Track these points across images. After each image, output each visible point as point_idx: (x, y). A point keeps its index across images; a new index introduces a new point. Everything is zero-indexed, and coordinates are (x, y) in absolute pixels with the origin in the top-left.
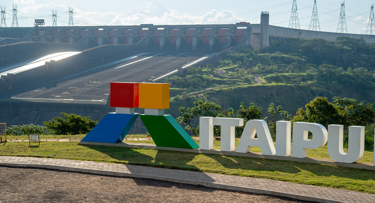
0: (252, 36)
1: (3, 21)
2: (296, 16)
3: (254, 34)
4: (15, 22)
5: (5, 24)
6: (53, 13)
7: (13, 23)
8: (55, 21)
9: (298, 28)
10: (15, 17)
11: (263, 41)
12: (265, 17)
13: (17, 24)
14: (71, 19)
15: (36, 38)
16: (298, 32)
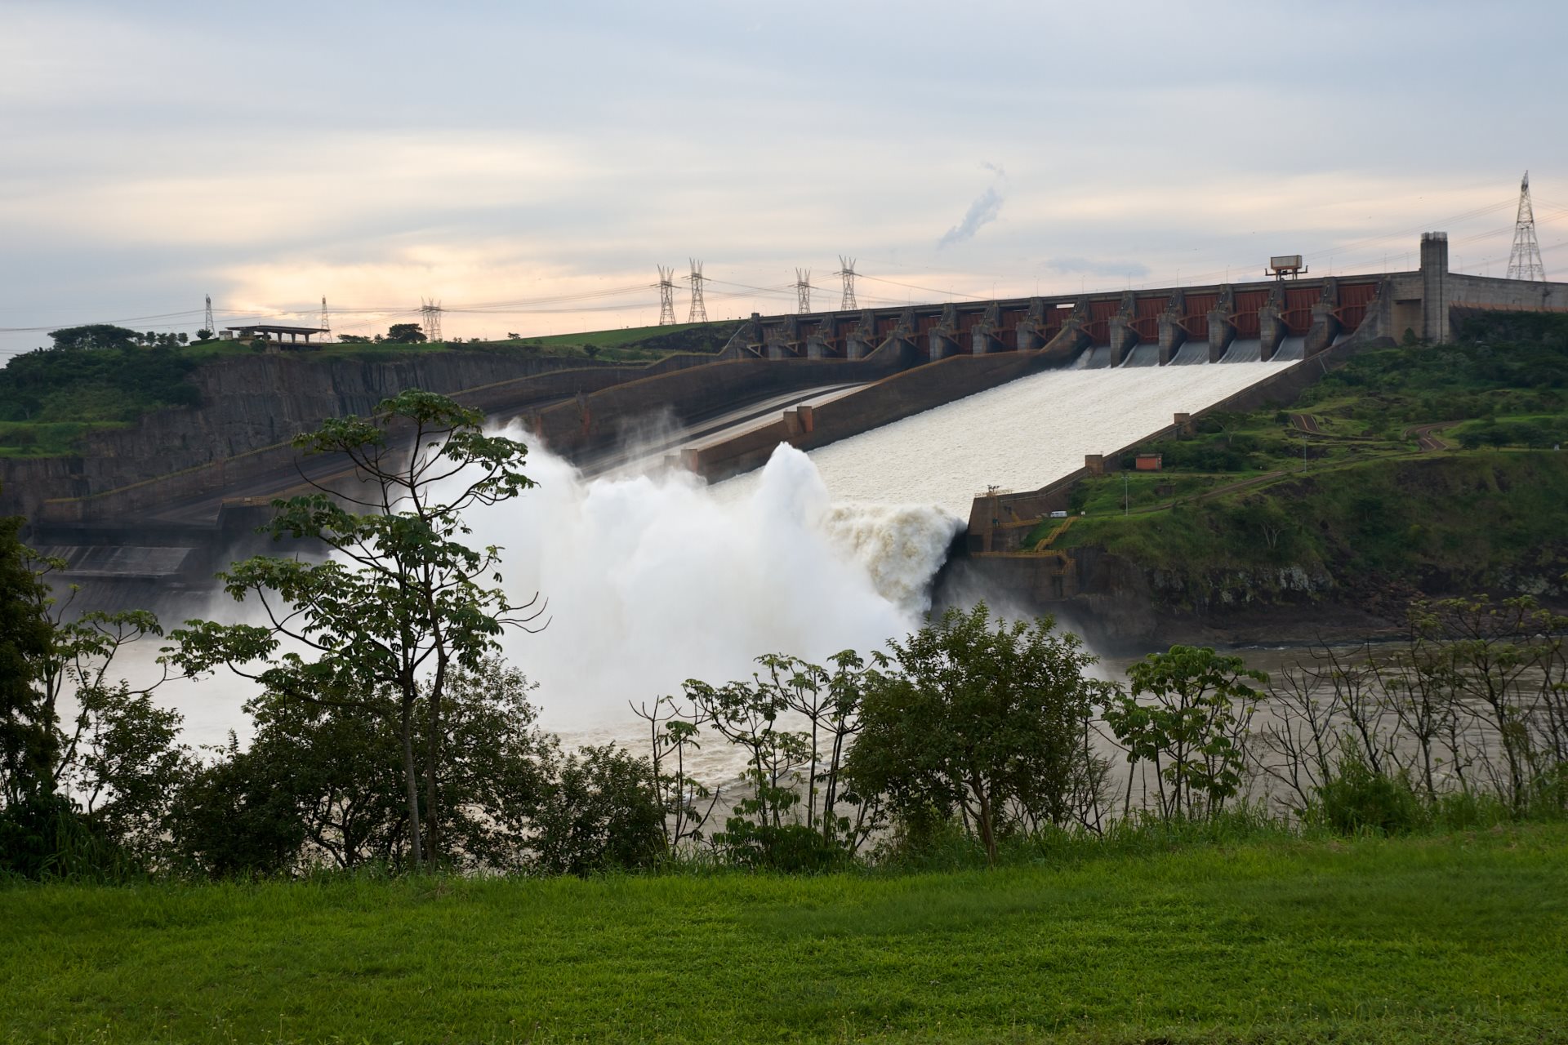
0: (1394, 309)
1: (667, 307)
2: (1532, 240)
3: (1400, 302)
4: (698, 309)
5: (672, 315)
6: (800, 277)
7: (692, 314)
8: (804, 300)
9: (1538, 279)
10: (698, 298)
11: (1430, 322)
12: (1434, 247)
13: (704, 314)
14: (849, 292)
15: (756, 348)
16: (1540, 290)
